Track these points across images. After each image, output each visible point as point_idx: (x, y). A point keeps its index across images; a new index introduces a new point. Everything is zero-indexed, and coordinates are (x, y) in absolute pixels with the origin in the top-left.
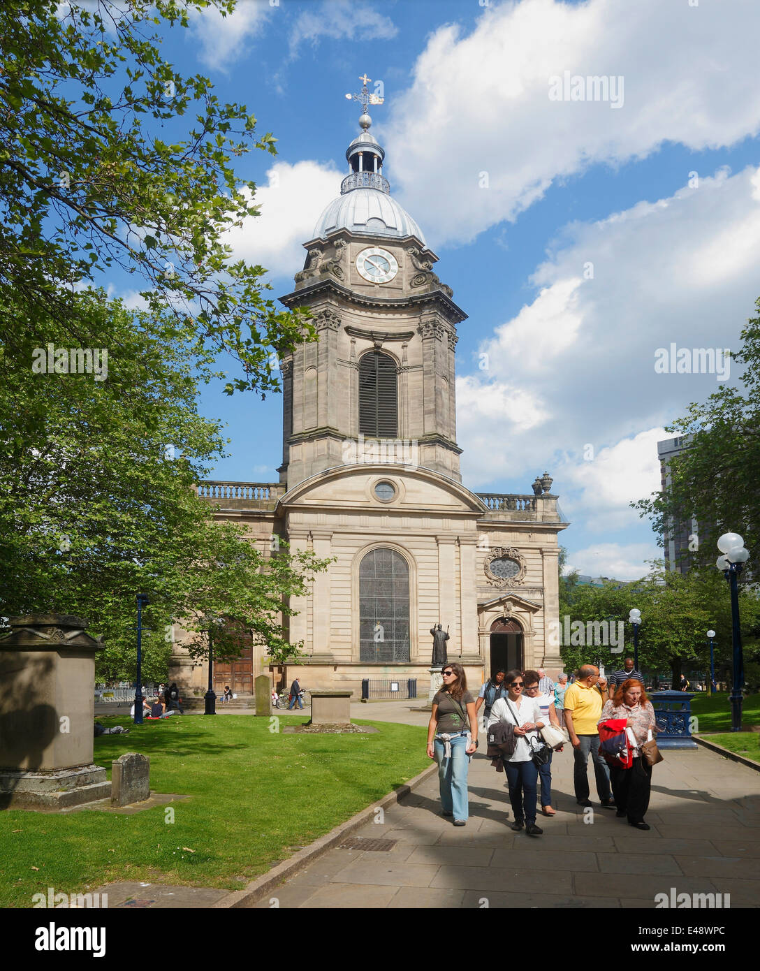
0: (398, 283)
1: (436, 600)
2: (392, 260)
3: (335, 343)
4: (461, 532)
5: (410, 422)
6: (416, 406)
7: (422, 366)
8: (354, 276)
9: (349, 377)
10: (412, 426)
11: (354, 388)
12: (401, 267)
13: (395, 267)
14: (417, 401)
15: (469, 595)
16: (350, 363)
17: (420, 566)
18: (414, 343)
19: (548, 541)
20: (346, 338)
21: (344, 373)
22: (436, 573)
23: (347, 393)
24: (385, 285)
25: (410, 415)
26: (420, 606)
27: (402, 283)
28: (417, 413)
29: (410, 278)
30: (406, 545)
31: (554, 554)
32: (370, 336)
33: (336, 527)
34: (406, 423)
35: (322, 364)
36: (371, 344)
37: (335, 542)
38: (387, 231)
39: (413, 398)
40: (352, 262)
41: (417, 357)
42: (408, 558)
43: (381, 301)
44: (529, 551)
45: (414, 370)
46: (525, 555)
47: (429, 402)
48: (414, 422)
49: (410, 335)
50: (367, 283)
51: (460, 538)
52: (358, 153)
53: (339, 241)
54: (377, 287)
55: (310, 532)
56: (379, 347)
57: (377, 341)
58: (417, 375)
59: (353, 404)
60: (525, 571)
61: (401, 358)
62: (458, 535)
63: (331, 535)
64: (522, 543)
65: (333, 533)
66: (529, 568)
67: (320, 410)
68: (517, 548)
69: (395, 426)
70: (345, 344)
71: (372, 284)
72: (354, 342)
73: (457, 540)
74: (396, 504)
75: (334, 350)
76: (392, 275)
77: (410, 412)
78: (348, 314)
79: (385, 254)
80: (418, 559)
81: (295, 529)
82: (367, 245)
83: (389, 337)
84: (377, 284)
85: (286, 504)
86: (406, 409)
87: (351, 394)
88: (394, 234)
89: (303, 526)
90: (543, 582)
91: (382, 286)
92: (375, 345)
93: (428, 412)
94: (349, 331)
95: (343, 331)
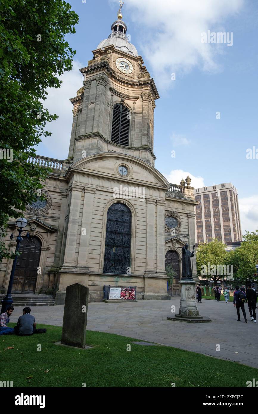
0: (132, 76)
1: (144, 236)
2: (130, 65)
3: (105, 93)
4: (158, 198)
5: (135, 139)
7: (142, 113)
8: (115, 68)
9: (109, 112)
10: (136, 141)
11: (111, 117)
12: (134, 69)
13: (132, 68)
14: (139, 129)
15: (161, 234)
16: (110, 105)
17: (138, 215)
18: (139, 103)
19: (190, 210)
20: (109, 93)
21: (107, 109)
22: (144, 220)
23: (107, 119)
25: (135, 136)
26: (137, 239)
27: (134, 76)
28: (138, 135)
29: (138, 75)
30: (131, 202)
31: (193, 217)
32: (120, 95)
33: (97, 187)
34: (133, 139)
35: (98, 101)
36: (119, 99)
37: (96, 196)
38: (129, 53)
39: (137, 128)
40: (114, 62)
41: (140, 109)
42: (132, 209)
43: (126, 80)
44: (182, 214)
45: (138, 114)
46: (180, 216)
47: (145, 130)
48: (137, 139)
49: (137, 98)
50: (120, 72)
51: (158, 201)
52: (117, 25)
53: (109, 51)
54: (124, 75)
55: (84, 187)
56: (123, 101)
57: (122, 98)
58: (139, 117)
59: (110, 125)
60: (181, 225)
61: (132, 108)
62: (156, 199)
63: (94, 191)
64: (179, 210)
65: (96, 190)
66: (182, 223)
67: (94, 124)
68: (177, 212)
69: (128, 140)
70: (109, 96)
71: (122, 73)
72: (113, 96)
73: (156, 202)
74: (128, 178)
75: (104, 96)
76: (130, 71)
77: (135, 134)
78: (111, 83)
79: (128, 62)
80: (137, 211)
81: (76, 185)
82: (121, 56)
83: (128, 97)
84: (124, 73)
85: (73, 169)
86: (133, 133)
87: (109, 120)
88: (132, 54)
89: (81, 184)
90: (188, 232)
91: (126, 75)
92: (121, 100)
93: (144, 135)
94: (111, 89)
95: (108, 89)
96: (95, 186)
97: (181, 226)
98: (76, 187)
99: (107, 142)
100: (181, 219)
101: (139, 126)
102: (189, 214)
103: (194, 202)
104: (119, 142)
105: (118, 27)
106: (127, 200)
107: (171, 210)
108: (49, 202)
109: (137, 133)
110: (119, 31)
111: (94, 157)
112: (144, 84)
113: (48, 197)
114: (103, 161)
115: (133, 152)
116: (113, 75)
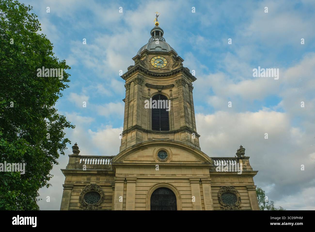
0: (167, 68)
2: (164, 60)
3: (141, 90)
4: (202, 176)
6: (177, 115)
7: (178, 98)
8: (150, 66)
10: (175, 124)
12: (168, 62)
13: (166, 62)
14: (177, 113)
16: (148, 98)
17: (182, 197)
18: (174, 90)
19: (249, 182)
20: (146, 89)
23: (146, 111)
24: (162, 69)
25: (174, 119)
27: (169, 68)
28: (177, 118)
29: (173, 65)
30: (174, 184)
31: (253, 189)
32: (156, 87)
33: (138, 175)
34: (173, 123)
35: (135, 98)
36: (156, 91)
37: (139, 184)
38: (163, 51)
39: (175, 112)
40: (149, 61)
41: (176, 94)
42: (175, 192)
43: (160, 74)
44: (240, 188)
45: (175, 100)
46: (238, 190)
47: (182, 112)
48: (176, 123)
49: (173, 86)
50: (155, 68)
51: (202, 179)
52: (154, 31)
53: (145, 54)
54: (159, 70)
55: (125, 178)
56: (160, 92)
57: (159, 90)
58: (176, 102)
59: (149, 115)
60: (240, 199)
61: (169, 95)
62: (200, 178)
63: (135, 180)
64: (235, 184)
65: (136, 179)
66: (242, 198)
67: (133, 118)
68: (233, 187)
69: (168, 125)
70: (146, 91)
71: (157, 69)
72: (150, 90)
73: (200, 181)
74: (168, 162)
75: (140, 93)
76: (165, 65)
77: (174, 118)
78: (147, 79)
79: (162, 58)
80: (181, 193)
81: (118, 177)
82: (155, 56)
83: (164, 87)
84: (159, 68)
85: (114, 163)
86: (172, 117)
87: (148, 111)
88: (166, 51)
89: (122, 175)
90: (251, 207)
91: (161, 69)
92: (158, 91)
93: (182, 117)
94: (147, 85)
95: (145, 86)
96: (136, 175)
97: (241, 201)
98: (118, 179)
99: (147, 132)
100: (240, 193)
101: (176, 110)
102: (247, 187)
103: (250, 173)
104: (160, 128)
105: (155, 33)
106: (169, 183)
107: (226, 186)
108: (102, 196)
109: (176, 116)
110: (156, 35)
111: (132, 149)
112: (176, 72)
113: (101, 192)
114: (142, 150)
115: (173, 135)
116: (148, 73)
